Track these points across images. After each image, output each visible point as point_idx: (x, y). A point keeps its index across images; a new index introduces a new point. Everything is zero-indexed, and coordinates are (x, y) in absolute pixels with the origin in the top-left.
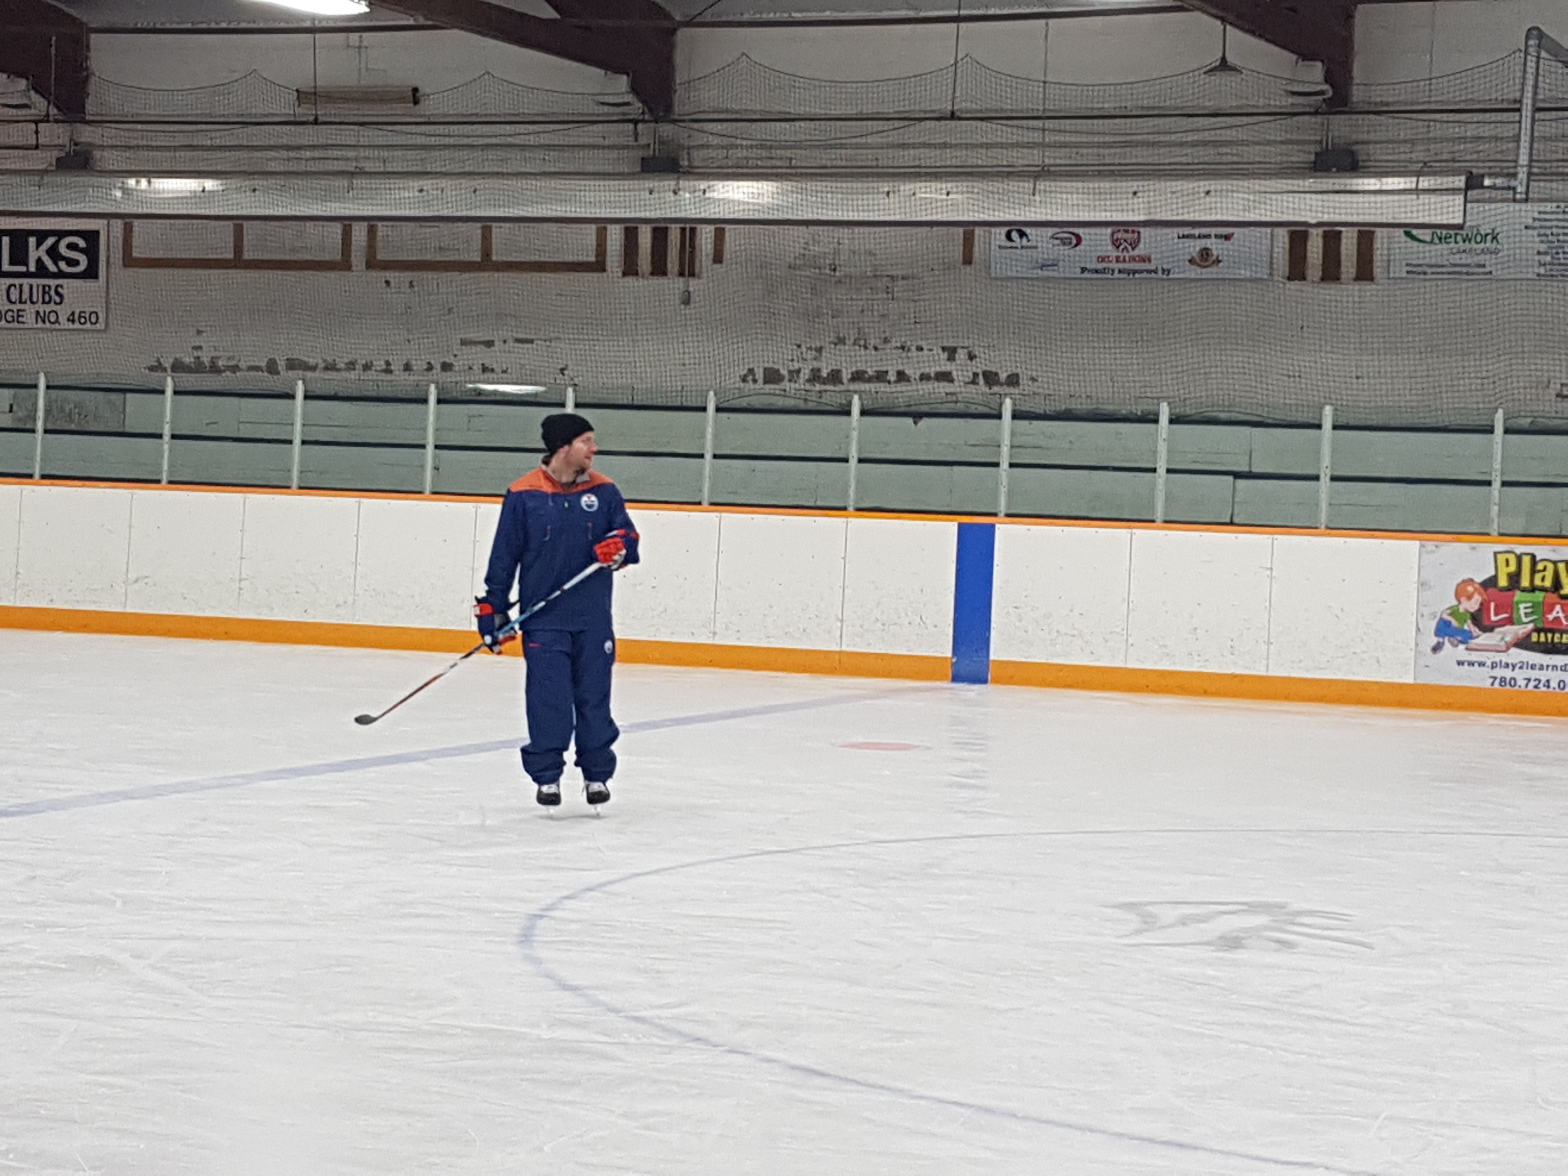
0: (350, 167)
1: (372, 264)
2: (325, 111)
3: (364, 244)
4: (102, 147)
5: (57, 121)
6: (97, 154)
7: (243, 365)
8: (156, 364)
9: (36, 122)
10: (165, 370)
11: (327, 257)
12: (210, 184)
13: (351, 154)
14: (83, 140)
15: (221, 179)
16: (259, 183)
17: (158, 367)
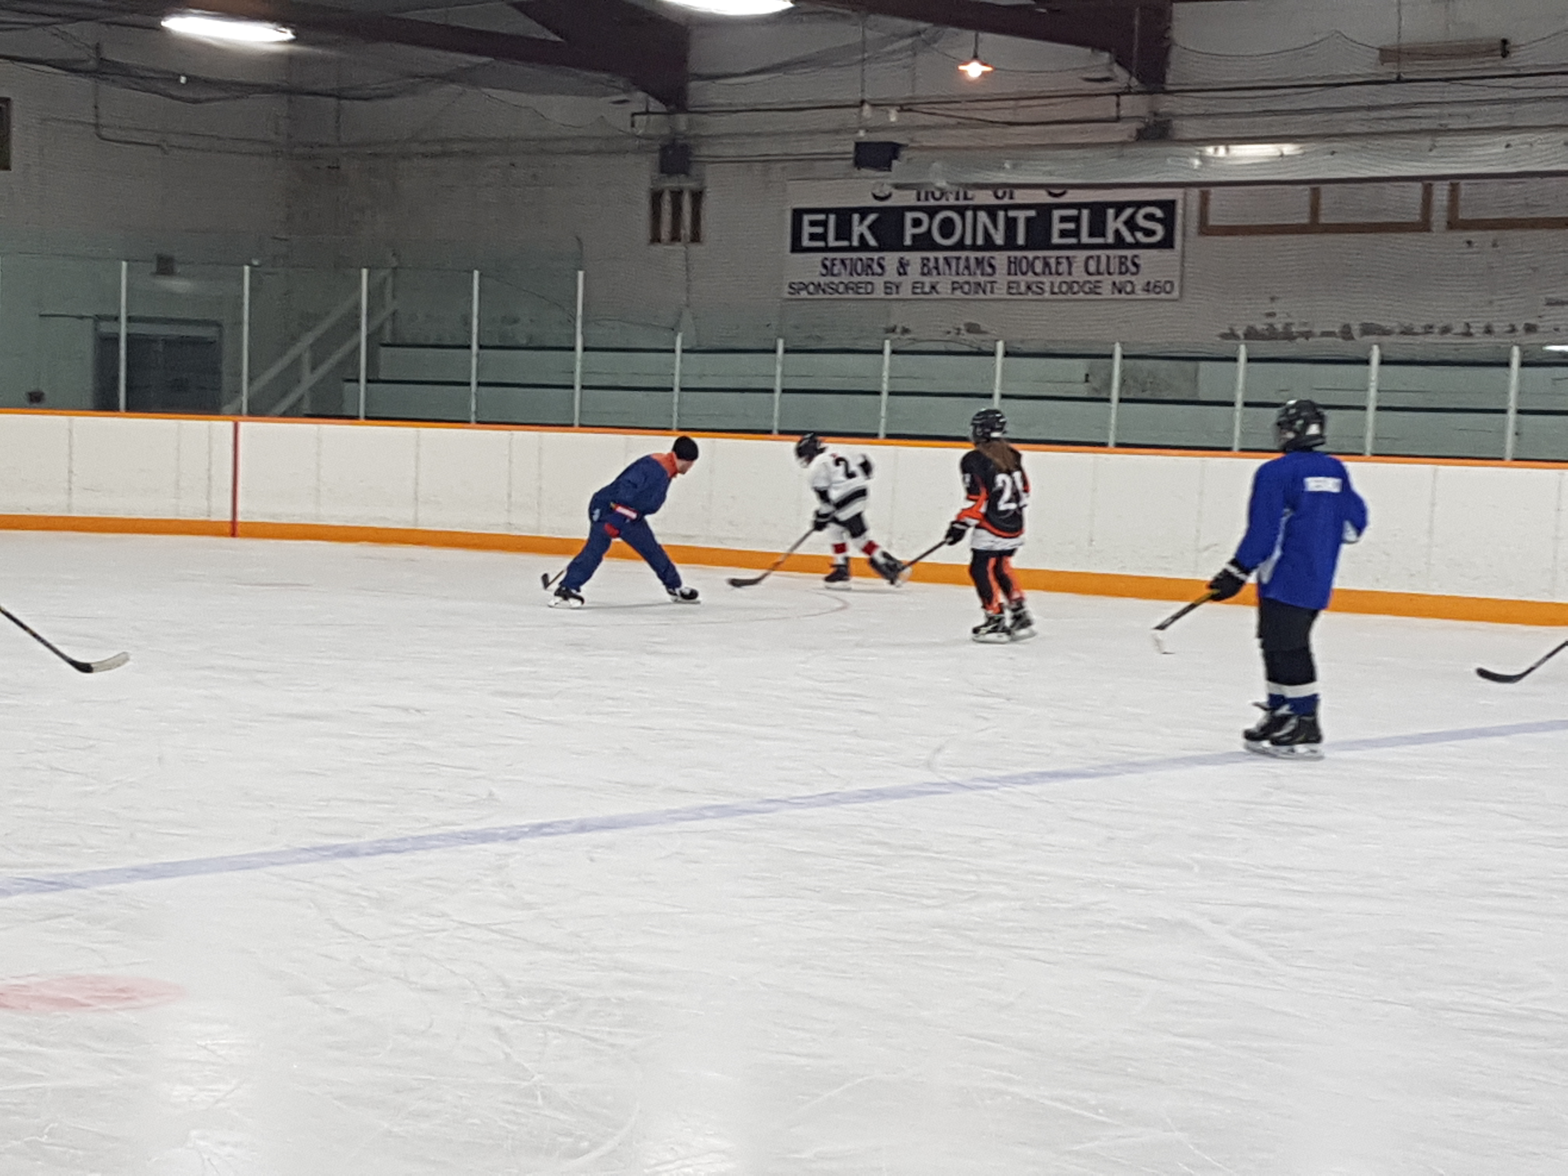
0: (1433, 124)
1: (1454, 224)
2: (1409, 69)
3: (1445, 203)
4: (1182, 116)
5: (1138, 93)
6: (1176, 123)
7: (1317, 330)
8: (1228, 331)
9: (1118, 95)
10: (1236, 337)
11: (1408, 219)
12: (1288, 149)
13: (1435, 111)
14: (1161, 110)
15: (1301, 142)
16: (1337, 145)
17: (1231, 335)
